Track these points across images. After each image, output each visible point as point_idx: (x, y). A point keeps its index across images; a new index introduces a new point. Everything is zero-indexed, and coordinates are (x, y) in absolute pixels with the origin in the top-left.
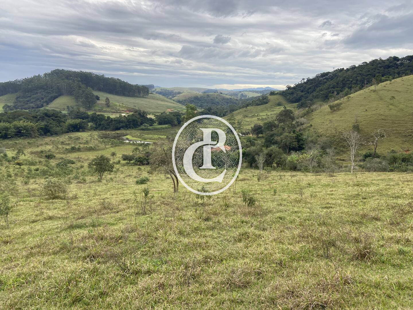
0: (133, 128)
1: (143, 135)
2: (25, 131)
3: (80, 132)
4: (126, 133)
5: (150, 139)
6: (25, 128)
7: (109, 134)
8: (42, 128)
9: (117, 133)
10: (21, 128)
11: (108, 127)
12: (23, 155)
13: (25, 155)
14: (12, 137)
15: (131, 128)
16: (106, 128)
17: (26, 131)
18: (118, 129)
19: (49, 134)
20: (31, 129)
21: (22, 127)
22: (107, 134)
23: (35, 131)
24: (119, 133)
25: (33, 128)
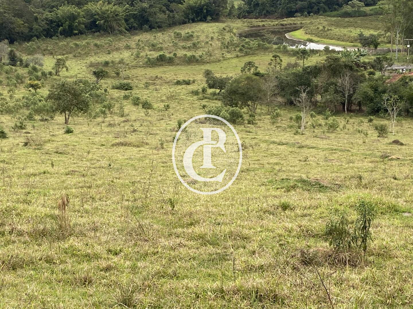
0: (325, 11)
1: (328, 30)
2: (102, 22)
3: (208, 22)
4: (301, 23)
5: (338, 39)
6: (103, 16)
7: (264, 26)
8: (134, 16)
9: (282, 25)
10: (97, 17)
11: (273, 9)
12: (65, 69)
13: (67, 70)
14: (81, 33)
15: (321, 12)
16: (267, 11)
17: (105, 22)
18: (291, 14)
19: (146, 26)
20: (113, 17)
21: (98, 14)
22: (259, 26)
23: (120, 22)
24: (286, 25)
25: (117, 15)
